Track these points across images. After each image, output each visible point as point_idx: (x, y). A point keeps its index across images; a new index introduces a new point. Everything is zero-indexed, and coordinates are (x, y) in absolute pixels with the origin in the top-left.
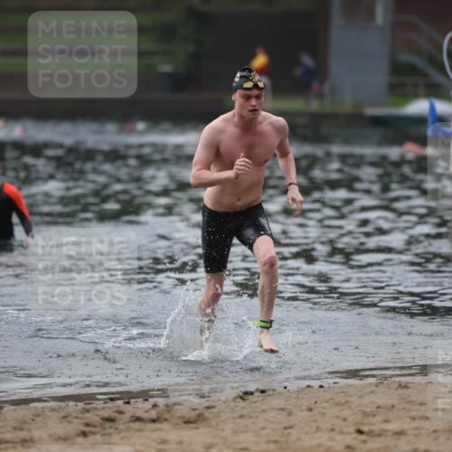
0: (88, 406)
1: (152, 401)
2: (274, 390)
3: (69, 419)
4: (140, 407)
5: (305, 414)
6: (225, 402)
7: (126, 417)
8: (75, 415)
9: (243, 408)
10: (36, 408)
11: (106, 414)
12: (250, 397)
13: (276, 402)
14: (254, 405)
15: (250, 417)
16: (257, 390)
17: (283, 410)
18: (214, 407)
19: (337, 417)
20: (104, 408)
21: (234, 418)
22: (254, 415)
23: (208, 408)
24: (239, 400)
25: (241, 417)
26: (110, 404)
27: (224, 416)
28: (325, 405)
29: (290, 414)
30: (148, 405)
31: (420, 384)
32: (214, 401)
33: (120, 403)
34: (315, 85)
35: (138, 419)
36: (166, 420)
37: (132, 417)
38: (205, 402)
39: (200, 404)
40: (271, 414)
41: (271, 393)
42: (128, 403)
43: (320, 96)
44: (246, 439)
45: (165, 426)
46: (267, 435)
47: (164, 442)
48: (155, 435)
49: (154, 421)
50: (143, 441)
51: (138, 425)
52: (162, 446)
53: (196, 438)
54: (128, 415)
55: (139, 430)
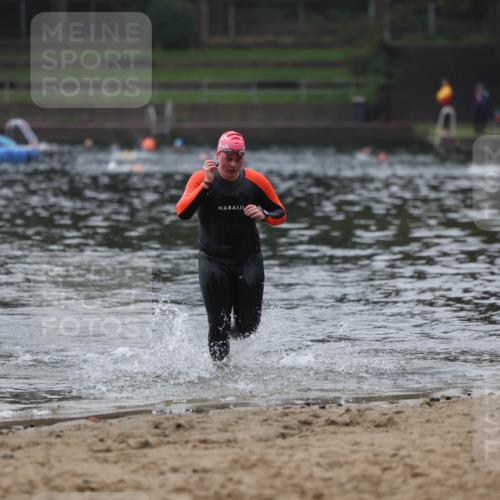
0: (287, 411)
1: (345, 406)
2: (459, 397)
3: (269, 421)
4: (334, 412)
6: (412, 408)
7: (322, 421)
8: (274, 418)
9: (430, 413)
10: (240, 412)
11: (303, 417)
12: (436, 403)
13: (460, 408)
14: (440, 411)
15: (436, 422)
16: (443, 396)
17: (467, 415)
18: (402, 412)
20: (301, 412)
21: (422, 422)
22: (440, 420)
23: (397, 413)
24: (426, 406)
25: (428, 421)
26: (307, 409)
27: (412, 421)
30: (342, 410)
32: (403, 407)
33: (317, 407)
35: (333, 423)
36: (358, 423)
37: (327, 421)
38: (394, 408)
39: (390, 409)
40: (456, 420)
41: (455, 399)
42: (323, 408)
44: (433, 442)
45: (357, 429)
46: (453, 438)
47: (357, 444)
48: (349, 437)
49: (347, 424)
50: (337, 443)
51: (331, 428)
52: (355, 448)
53: (386, 441)
54: (323, 419)
55: (334, 433)
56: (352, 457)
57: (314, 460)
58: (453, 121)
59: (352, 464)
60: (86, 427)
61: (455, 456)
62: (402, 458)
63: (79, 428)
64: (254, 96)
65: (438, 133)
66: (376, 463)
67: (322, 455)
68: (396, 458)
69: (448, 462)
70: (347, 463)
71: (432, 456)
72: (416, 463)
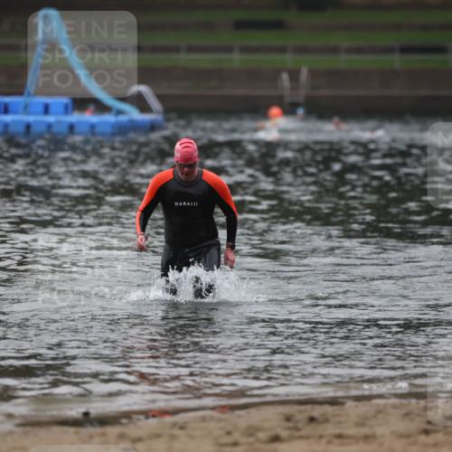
60: (212, 418)
63: (204, 419)
64: (397, 61)
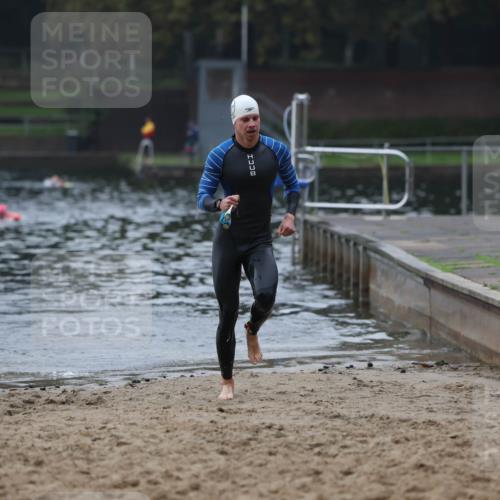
0: (13, 392)
1: (62, 388)
2: (156, 379)
5: (180, 397)
6: (118, 389)
7: (42, 400)
8: (3, 399)
9: (132, 393)
11: (27, 398)
12: (137, 384)
13: (157, 388)
14: (140, 391)
15: (138, 400)
16: (143, 379)
17: (163, 394)
18: (110, 392)
19: (204, 399)
20: (25, 393)
21: (125, 401)
22: (140, 398)
23: (105, 393)
24: (129, 387)
25: (131, 399)
26: (30, 390)
27: (117, 399)
28: (194, 390)
29: (168, 397)
30: (59, 391)
31: (267, 374)
32: (110, 388)
33: (38, 389)
34: (187, 146)
35: (52, 402)
36: (73, 402)
37: (47, 400)
38: (102, 389)
39: (99, 390)
40: (154, 398)
41: (153, 381)
42: (44, 389)
43: (191, 154)
44: (134, 417)
45: (72, 407)
46: (151, 413)
47: (71, 419)
48: (65, 414)
49: (63, 403)
50: (56, 418)
51: (51, 406)
52: (70, 422)
53: (96, 416)
54: (44, 399)
55: (52, 410)
56: (67, 430)
57: (36, 433)
58: (151, 152)
59: (68, 436)
61: (152, 427)
62: (110, 429)
65: (138, 162)
66: (87, 435)
67: (42, 429)
68: (105, 430)
69: (147, 433)
70: (63, 435)
71: (133, 428)
72: (121, 434)
